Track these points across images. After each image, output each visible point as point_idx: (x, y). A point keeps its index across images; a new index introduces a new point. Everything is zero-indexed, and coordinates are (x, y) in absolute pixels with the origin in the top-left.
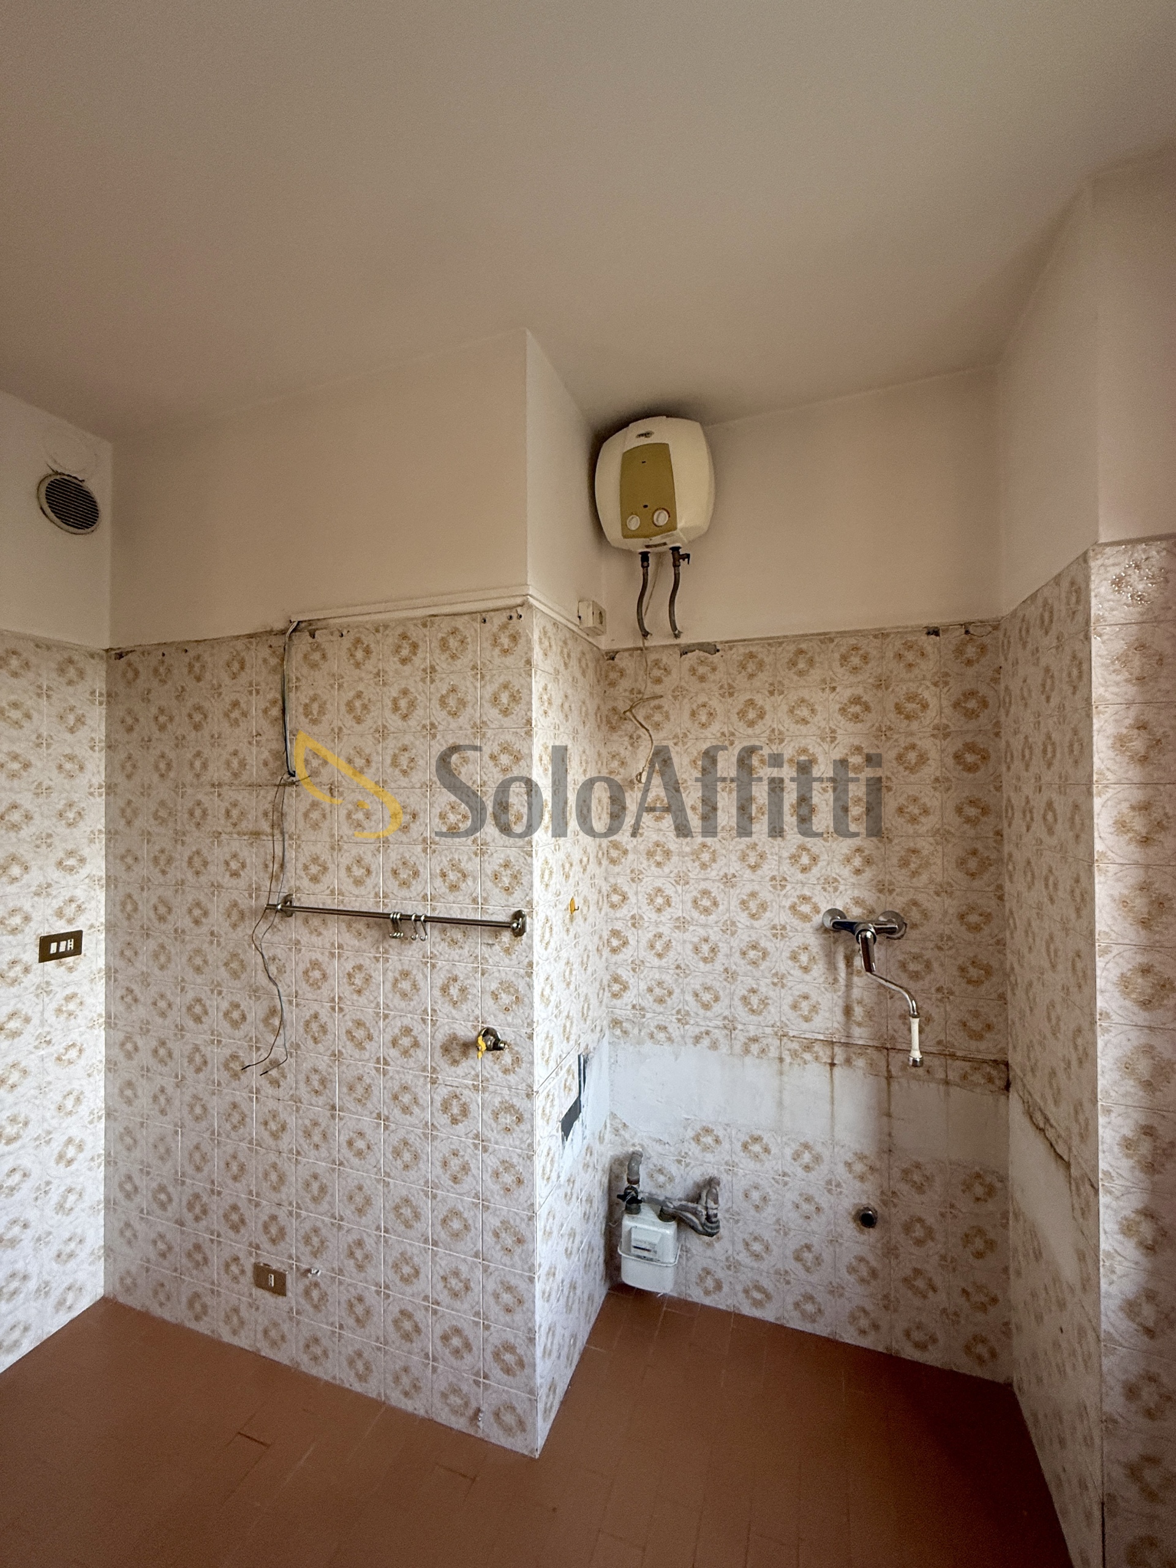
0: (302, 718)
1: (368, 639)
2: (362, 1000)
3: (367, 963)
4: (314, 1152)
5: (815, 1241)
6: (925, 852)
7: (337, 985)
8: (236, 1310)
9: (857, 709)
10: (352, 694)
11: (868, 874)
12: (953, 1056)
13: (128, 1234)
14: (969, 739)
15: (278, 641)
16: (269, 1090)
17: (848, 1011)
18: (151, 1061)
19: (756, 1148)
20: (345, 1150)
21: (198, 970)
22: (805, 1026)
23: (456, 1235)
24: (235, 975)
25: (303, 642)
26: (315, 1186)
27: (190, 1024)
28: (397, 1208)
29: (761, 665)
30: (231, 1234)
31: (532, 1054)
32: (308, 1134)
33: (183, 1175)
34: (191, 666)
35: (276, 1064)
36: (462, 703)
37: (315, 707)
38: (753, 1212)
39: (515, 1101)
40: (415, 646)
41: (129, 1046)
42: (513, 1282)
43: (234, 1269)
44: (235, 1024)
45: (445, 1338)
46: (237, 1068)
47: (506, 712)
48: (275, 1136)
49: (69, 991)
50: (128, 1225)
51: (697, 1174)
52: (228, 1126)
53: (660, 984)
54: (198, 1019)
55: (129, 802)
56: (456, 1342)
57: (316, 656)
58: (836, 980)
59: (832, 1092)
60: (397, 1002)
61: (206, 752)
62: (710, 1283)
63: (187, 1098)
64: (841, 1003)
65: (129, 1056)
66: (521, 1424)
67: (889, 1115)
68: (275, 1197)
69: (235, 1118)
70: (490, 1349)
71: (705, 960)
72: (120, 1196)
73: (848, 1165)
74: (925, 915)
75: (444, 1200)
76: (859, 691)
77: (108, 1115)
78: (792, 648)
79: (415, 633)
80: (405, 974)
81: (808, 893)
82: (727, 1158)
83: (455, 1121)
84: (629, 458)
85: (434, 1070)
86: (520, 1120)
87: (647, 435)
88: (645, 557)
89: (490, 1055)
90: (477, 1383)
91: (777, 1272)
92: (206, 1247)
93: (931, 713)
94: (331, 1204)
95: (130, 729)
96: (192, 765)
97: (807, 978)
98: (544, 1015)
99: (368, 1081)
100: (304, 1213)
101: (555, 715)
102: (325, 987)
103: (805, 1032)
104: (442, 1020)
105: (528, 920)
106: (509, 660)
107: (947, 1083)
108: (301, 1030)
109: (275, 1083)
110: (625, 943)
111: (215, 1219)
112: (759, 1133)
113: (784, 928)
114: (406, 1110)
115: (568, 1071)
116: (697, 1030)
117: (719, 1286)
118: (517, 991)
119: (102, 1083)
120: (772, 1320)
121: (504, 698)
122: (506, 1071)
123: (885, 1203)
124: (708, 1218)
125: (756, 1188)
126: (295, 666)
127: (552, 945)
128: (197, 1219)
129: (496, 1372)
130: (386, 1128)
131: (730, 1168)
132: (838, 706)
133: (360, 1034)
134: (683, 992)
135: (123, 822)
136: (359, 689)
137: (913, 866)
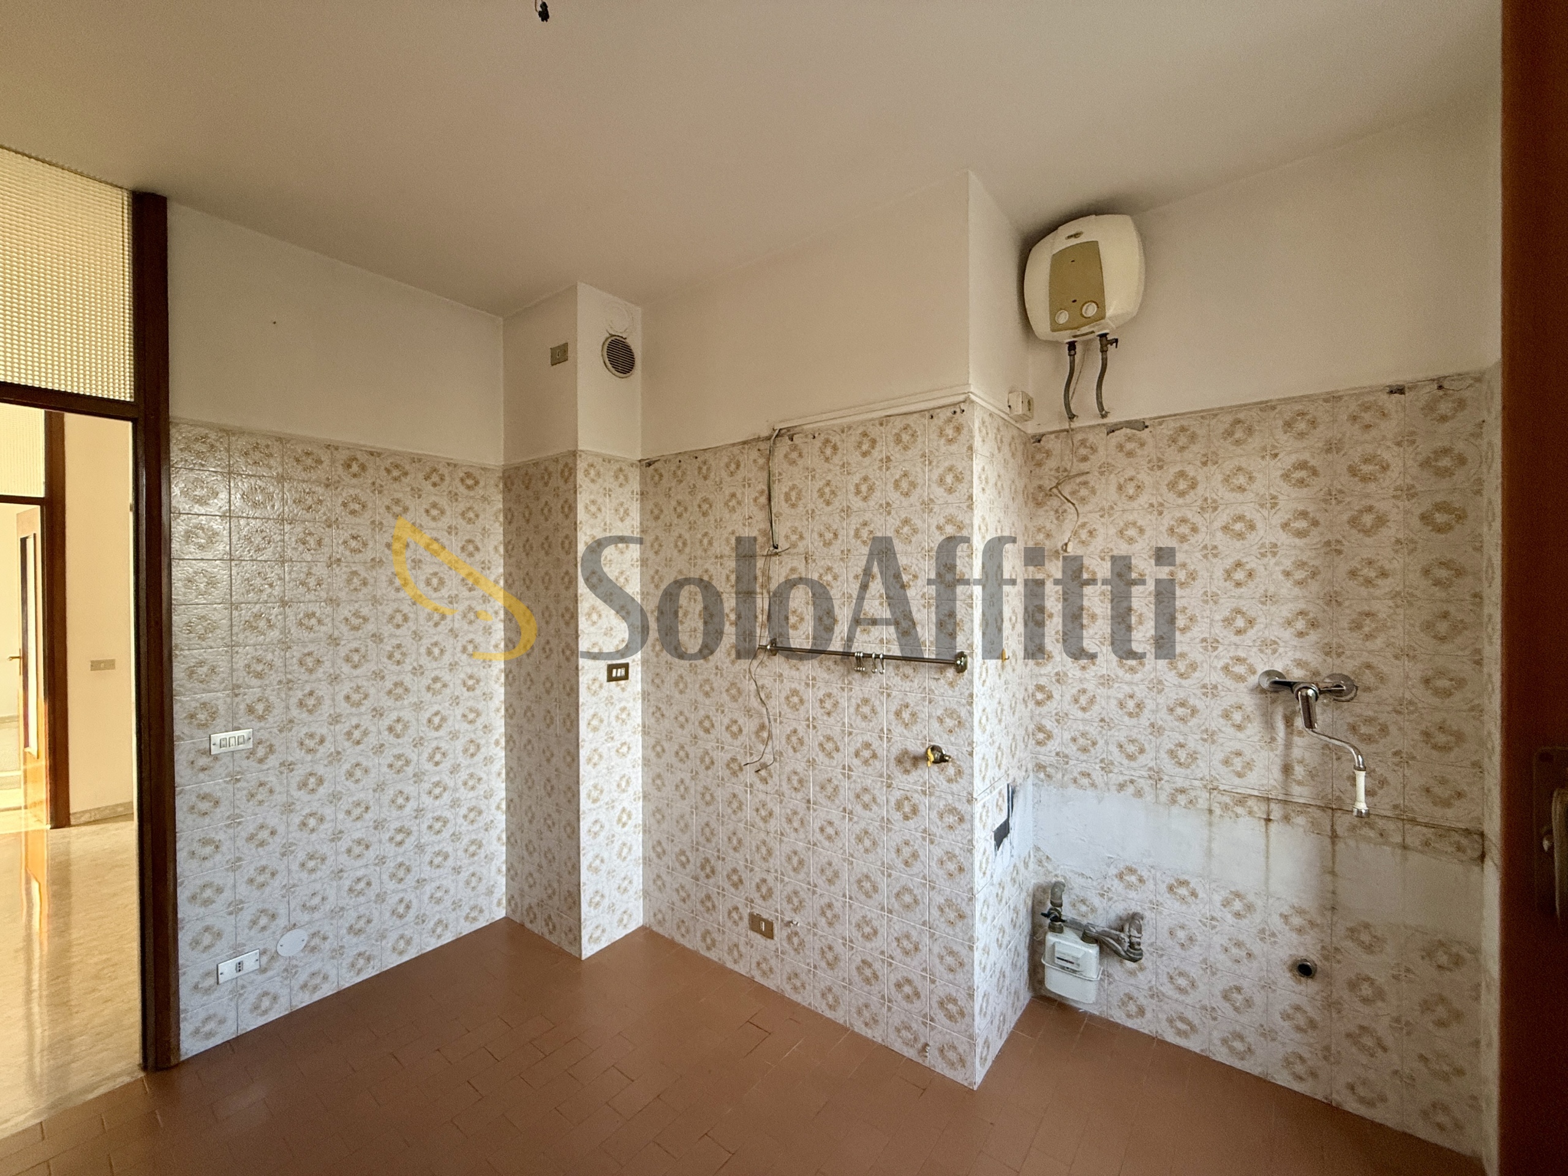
0: (783, 503)
1: (836, 439)
2: (831, 720)
3: (835, 692)
4: (793, 835)
5: (1245, 984)
6: (1382, 616)
7: (812, 708)
8: (736, 946)
9: (1302, 474)
10: (822, 483)
11: (1313, 636)
12: (1413, 821)
13: (659, 883)
14: (1439, 498)
15: (764, 446)
16: (759, 785)
17: (1287, 769)
18: (674, 760)
19: (1183, 891)
20: (819, 836)
21: (707, 694)
22: (1237, 781)
23: (907, 907)
24: (734, 699)
25: (783, 446)
26: (795, 860)
27: (701, 733)
28: (859, 881)
29: (1193, 438)
30: (733, 890)
31: (972, 767)
32: (790, 821)
33: (697, 843)
34: (700, 468)
35: (765, 766)
36: (913, 485)
37: (793, 495)
38: (1178, 949)
39: (958, 805)
40: (874, 442)
41: (659, 749)
42: (956, 948)
43: (735, 916)
44: (735, 736)
45: (899, 986)
46: (735, 767)
47: (950, 491)
48: (765, 820)
49: (623, 704)
50: (659, 876)
51: (1119, 909)
52: (730, 811)
53: (1083, 735)
54: (707, 731)
55: (657, 572)
56: (907, 989)
57: (794, 455)
58: (1273, 739)
59: (1267, 847)
60: (859, 722)
61: (711, 533)
62: (1132, 1008)
63: (700, 789)
64: (1278, 763)
65: (658, 756)
66: (962, 1062)
67: (1333, 873)
68: (765, 866)
69: (735, 805)
70: (935, 999)
71: (1130, 715)
72: (653, 855)
73: (1285, 918)
74: (1382, 679)
75: (897, 879)
76: (1306, 456)
77: (644, 797)
78: (1229, 419)
79: (875, 431)
80: (866, 701)
81: (1243, 655)
82: (1152, 897)
83: (906, 818)
84: (1058, 259)
85: (889, 777)
86: (961, 820)
87: (1076, 235)
88: (1072, 346)
89: (936, 767)
90: (925, 1024)
91: (1204, 1008)
92: (714, 897)
93: (1394, 473)
94: (808, 874)
95: (657, 518)
96: (701, 542)
97: (1240, 735)
98: (981, 739)
99: (836, 782)
100: (786, 879)
101: (991, 492)
102: (802, 709)
103: (1236, 787)
104: (896, 738)
105: (969, 659)
106: (954, 448)
107: (1405, 847)
108: (784, 741)
109: (765, 781)
110: (1050, 697)
111: (720, 879)
112: (1186, 877)
113: (1215, 687)
114: (866, 806)
115: (1000, 793)
116: (1121, 779)
117: (1141, 1011)
118: (959, 717)
119: (640, 774)
120: (1197, 1051)
121: (949, 479)
122: (950, 781)
123: (1326, 958)
124: (1132, 945)
125: (1182, 927)
126: (778, 462)
127: (987, 684)
128: (708, 877)
129: (940, 1016)
130: (850, 819)
131: (1156, 906)
132: (1280, 473)
133: (829, 746)
134: (1107, 743)
135: (652, 586)
136: (829, 478)
137: (1366, 629)
